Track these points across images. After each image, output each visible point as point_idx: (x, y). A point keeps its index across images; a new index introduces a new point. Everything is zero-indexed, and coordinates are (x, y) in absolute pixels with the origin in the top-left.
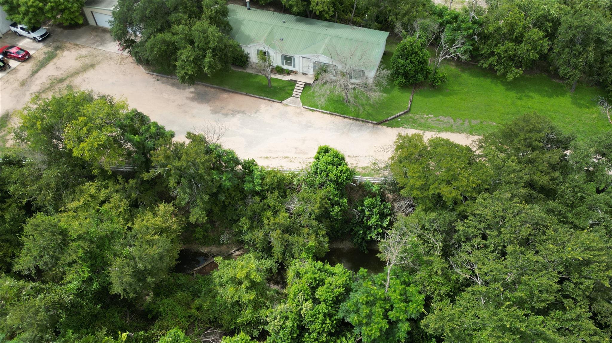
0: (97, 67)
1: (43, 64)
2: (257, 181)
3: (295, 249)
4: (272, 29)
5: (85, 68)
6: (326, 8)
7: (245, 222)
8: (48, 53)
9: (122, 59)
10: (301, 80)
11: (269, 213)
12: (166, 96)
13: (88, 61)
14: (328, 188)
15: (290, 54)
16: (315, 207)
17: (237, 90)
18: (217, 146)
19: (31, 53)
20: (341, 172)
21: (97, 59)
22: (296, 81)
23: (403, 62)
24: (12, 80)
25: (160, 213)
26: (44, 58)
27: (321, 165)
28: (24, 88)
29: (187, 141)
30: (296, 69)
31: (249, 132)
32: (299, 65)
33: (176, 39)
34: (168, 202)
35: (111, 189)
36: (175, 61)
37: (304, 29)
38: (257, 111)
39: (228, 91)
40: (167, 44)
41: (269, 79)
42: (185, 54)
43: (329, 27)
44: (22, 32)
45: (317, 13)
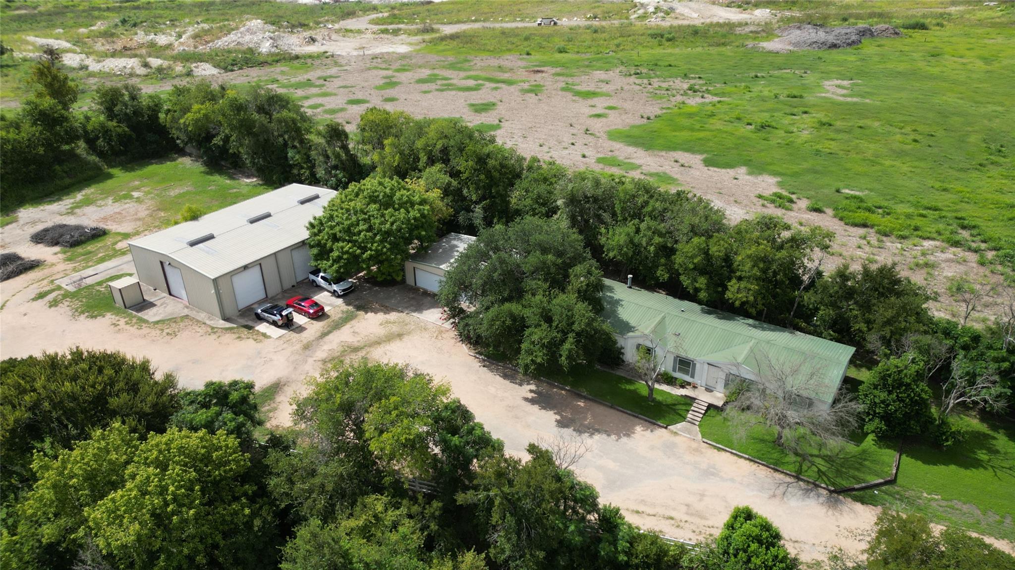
0: (405, 338)
1: (337, 326)
2: (622, 545)
4: (664, 318)
5: (390, 338)
6: (750, 299)
8: (347, 312)
9: (441, 332)
10: (705, 398)
12: (492, 390)
13: (395, 329)
15: (691, 355)
17: (597, 398)
18: (569, 474)
19: (326, 309)
20: (774, 557)
21: (408, 327)
22: (695, 399)
23: (883, 395)
24: (294, 340)
25: (464, 566)
26: (341, 318)
27: (737, 538)
28: (307, 352)
29: (526, 458)
30: (696, 380)
31: (611, 465)
32: (701, 376)
33: (527, 313)
34: (479, 552)
35: (403, 510)
36: (520, 342)
37: (713, 324)
38: (628, 435)
39: (585, 398)
40: (513, 317)
41: (651, 389)
42: (537, 334)
43: (755, 327)
44: (322, 283)
45: (737, 303)
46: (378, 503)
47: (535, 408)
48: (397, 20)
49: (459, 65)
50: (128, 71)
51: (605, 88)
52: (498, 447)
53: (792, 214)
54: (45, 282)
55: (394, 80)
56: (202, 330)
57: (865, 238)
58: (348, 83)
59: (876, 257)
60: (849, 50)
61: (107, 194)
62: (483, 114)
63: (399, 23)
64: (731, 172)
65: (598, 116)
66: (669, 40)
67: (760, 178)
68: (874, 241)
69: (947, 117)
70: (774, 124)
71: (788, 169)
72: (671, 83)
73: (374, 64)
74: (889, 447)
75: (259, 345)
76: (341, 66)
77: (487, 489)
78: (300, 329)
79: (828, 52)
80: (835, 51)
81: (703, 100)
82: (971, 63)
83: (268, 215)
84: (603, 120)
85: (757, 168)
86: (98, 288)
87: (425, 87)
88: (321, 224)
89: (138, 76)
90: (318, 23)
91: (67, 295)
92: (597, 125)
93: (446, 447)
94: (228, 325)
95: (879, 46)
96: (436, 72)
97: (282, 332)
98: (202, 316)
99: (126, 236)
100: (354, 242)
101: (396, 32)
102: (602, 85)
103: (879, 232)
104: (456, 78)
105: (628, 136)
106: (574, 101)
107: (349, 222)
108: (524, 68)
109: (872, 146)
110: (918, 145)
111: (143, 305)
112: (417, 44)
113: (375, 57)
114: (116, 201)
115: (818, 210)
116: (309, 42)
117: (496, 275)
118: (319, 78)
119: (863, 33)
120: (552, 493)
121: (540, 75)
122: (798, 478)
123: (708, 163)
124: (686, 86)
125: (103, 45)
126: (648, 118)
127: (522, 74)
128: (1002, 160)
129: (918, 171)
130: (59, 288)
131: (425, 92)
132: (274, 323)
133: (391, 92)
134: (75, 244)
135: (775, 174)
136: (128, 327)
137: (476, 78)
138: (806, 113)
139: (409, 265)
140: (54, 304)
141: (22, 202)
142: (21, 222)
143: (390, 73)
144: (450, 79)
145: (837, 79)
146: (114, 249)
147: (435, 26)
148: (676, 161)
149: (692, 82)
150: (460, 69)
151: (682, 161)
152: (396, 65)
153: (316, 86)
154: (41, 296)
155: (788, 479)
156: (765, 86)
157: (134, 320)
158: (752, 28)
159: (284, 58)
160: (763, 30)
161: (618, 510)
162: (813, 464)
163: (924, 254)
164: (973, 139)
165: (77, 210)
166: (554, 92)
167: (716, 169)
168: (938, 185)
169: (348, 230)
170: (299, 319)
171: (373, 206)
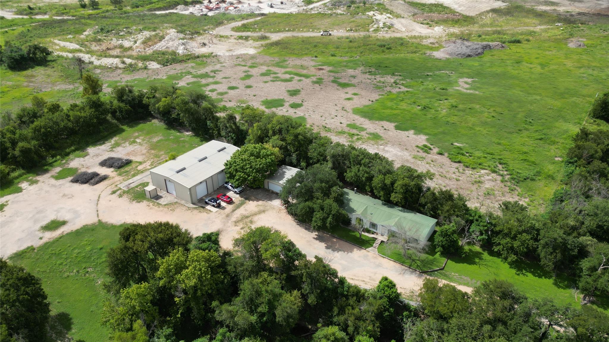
0: (266, 212)
1: (238, 207)
2: (346, 289)
3: (361, 330)
4: (367, 207)
5: (260, 212)
6: (400, 200)
7: (336, 310)
8: (241, 201)
9: (280, 210)
10: (380, 238)
11: (350, 308)
12: (301, 234)
13: (262, 208)
14: (384, 300)
15: (375, 222)
16: (374, 308)
17: (341, 238)
18: (328, 265)
19: (233, 199)
20: (392, 292)
21: (267, 208)
22: (377, 239)
23: (442, 238)
24: (222, 213)
25: (294, 295)
26: (239, 203)
27: (382, 286)
28: (228, 218)
29: (314, 260)
30: (378, 231)
31: (344, 263)
32: (380, 230)
33: (315, 206)
34: (298, 290)
35: (273, 277)
36: (312, 218)
37: (386, 209)
38: (351, 252)
39: (336, 238)
40: (310, 208)
41: (361, 235)
42: (318, 215)
43: (401, 211)
44: (230, 187)
45: (395, 202)
46: (265, 274)
47: (318, 241)
48: (247, 29)
49: (281, 64)
50: (115, 66)
51: (354, 81)
52: (304, 256)
53: (430, 156)
54: (113, 186)
55: (249, 73)
56: (184, 208)
57: (457, 169)
58: (227, 75)
59: (460, 178)
60: (477, 58)
61: (125, 140)
62: (294, 97)
63: (248, 31)
64: (406, 133)
65: (349, 99)
66: (388, 49)
67: (419, 136)
68: (461, 171)
69: (512, 103)
70: (430, 106)
71: (432, 131)
72: (386, 79)
73: (238, 62)
74: (444, 257)
75: (209, 215)
76: (221, 63)
77: (301, 270)
78: (224, 208)
79: (466, 59)
80: (469, 58)
81: (400, 90)
82: (534, 67)
83: (206, 158)
84: (351, 101)
85: (419, 131)
86: (136, 189)
87: (266, 78)
88: (231, 164)
89: (120, 68)
90: (205, 31)
91: (124, 192)
92: (349, 105)
93: (287, 256)
94: (195, 206)
95: (492, 56)
96: (270, 68)
97: (217, 209)
98: (183, 202)
99: (141, 163)
100: (245, 173)
101: (247, 38)
102: (352, 79)
103: (464, 165)
104: (280, 72)
105: (362, 112)
106: (337, 89)
107: (242, 164)
108: (314, 66)
109: (472, 119)
110: (494, 119)
111: (158, 197)
112: (259, 48)
113: (238, 57)
114: (130, 144)
115: (441, 154)
116: (202, 45)
117: (303, 191)
118: (212, 71)
119: (485, 47)
120: (322, 272)
121: (321, 71)
122: (410, 268)
123: (397, 128)
124: (392, 81)
125: (95, 46)
126: (372, 101)
127: (313, 71)
128: (530, 127)
129: (490, 133)
130: (120, 189)
131: (266, 82)
132: (213, 206)
133: (249, 82)
134: (120, 167)
135: (426, 134)
136: (154, 207)
137: (290, 73)
138: (446, 99)
139: (266, 181)
140: (120, 196)
141: (88, 144)
142: (91, 155)
143: (246, 68)
144: (277, 73)
145: (466, 77)
146: (137, 170)
147: (267, 35)
148: (383, 127)
149: (396, 77)
150: (282, 67)
151: (385, 127)
152: (249, 63)
153: (211, 77)
154: (114, 192)
155: (406, 268)
156: (431, 81)
157: (156, 204)
158: (432, 40)
159: (192, 58)
160: (437, 42)
161: (345, 278)
162: (416, 263)
163: (480, 177)
164: (519, 116)
165: (114, 149)
166: (328, 83)
167: (400, 131)
168: (497, 141)
169: (242, 168)
170: (223, 204)
171: (252, 158)
